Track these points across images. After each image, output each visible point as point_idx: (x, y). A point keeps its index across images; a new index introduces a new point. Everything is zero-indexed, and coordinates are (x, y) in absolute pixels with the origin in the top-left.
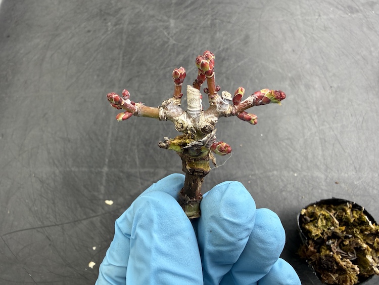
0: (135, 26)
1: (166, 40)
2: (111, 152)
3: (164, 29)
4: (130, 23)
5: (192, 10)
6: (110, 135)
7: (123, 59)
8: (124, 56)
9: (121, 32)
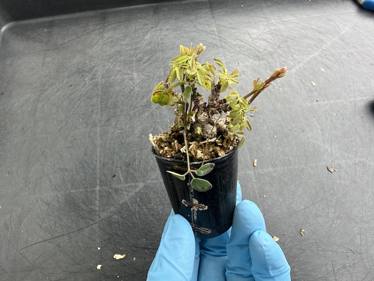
0: (107, 79)
1: (132, 88)
2: (101, 175)
3: (129, 80)
4: (103, 77)
5: (149, 65)
6: (98, 162)
7: (101, 105)
8: (101, 102)
9: (96, 85)
